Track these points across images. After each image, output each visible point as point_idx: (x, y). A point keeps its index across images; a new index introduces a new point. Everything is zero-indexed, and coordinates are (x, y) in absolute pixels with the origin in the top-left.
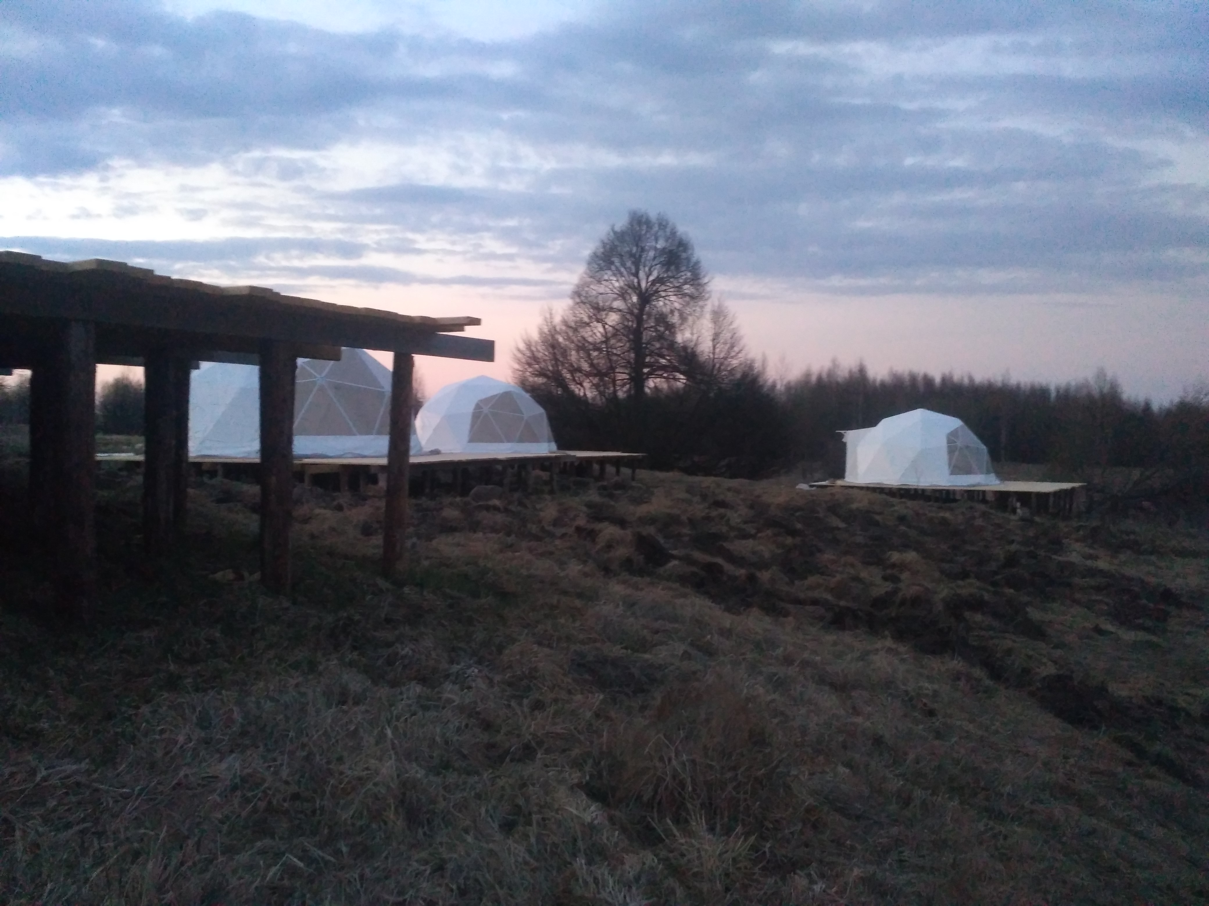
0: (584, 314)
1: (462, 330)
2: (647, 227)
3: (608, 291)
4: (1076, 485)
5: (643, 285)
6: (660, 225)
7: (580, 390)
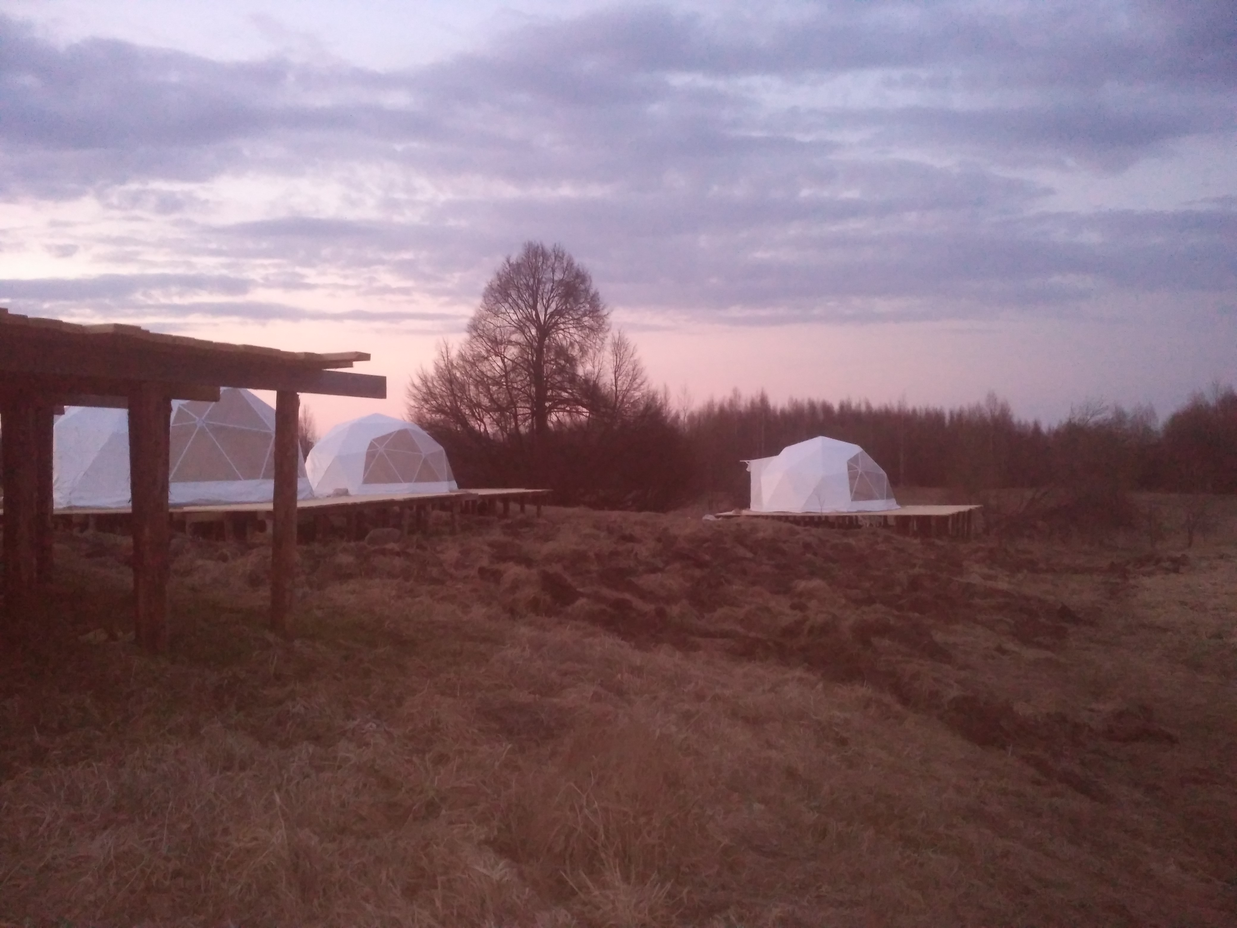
0: (481, 348)
1: (351, 366)
2: (543, 258)
3: (506, 323)
4: (973, 507)
5: (542, 317)
6: (556, 257)
7: (480, 426)
